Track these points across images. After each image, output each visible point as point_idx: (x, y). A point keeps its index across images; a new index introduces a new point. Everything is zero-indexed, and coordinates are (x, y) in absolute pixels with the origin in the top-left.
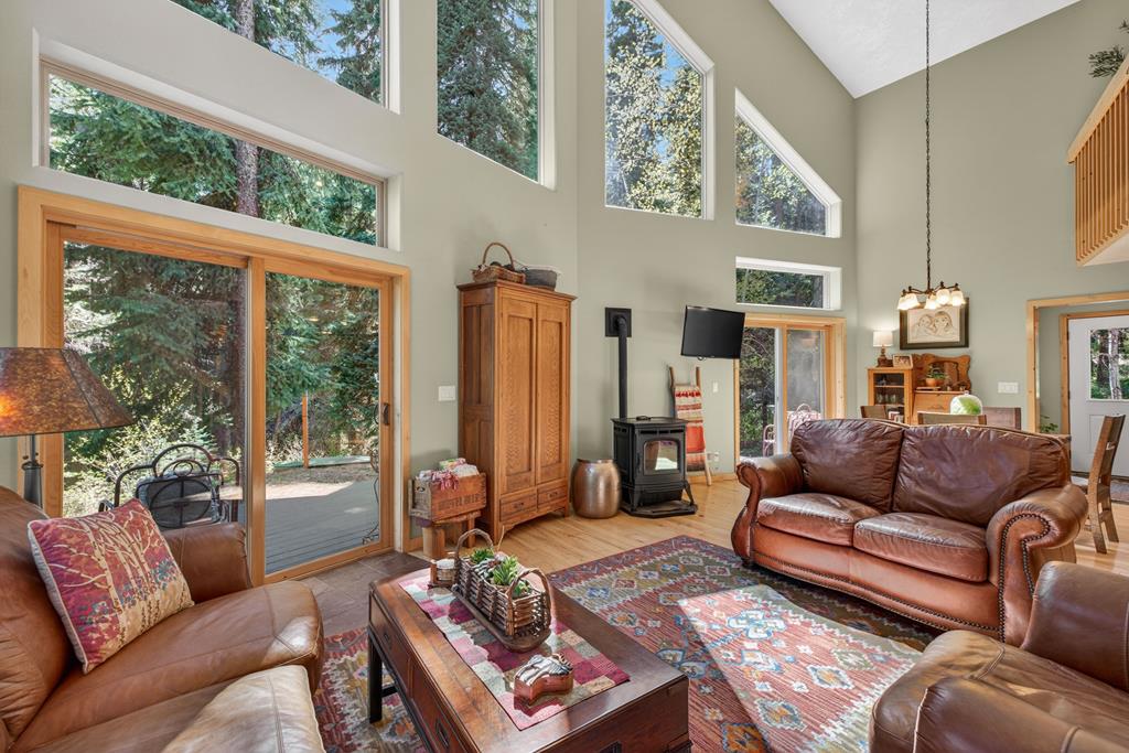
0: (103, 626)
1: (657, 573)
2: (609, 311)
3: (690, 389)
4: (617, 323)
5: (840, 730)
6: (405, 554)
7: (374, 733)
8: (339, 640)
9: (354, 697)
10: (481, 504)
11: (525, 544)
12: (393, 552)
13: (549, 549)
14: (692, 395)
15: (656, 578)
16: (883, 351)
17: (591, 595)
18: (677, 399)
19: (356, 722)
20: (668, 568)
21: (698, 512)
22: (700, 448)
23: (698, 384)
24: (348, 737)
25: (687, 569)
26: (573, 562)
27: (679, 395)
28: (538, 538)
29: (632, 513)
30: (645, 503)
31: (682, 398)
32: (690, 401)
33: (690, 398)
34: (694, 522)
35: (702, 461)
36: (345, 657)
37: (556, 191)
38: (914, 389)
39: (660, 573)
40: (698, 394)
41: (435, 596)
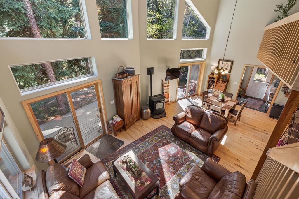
0: (81, 181)
1: (157, 137)
2: (148, 69)
3: (167, 85)
4: (150, 71)
5: (180, 171)
6: (109, 135)
7: (116, 179)
8: (104, 160)
9: (111, 172)
10: (123, 125)
11: (132, 130)
12: (106, 134)
13: (137, 131)
14: (167, 86)
15: (157, 139)
16: (213, 71)
17: (146, 145)
18: (164, 88)
19: (113, 176)
20: (160, 136)
21: (167, 116)
22: (168, 97)
23: (169, 84)
24: (112, 179)
25: (163, 136)
26: (142, 135)
27: (164, 87)
28: (135, 128)
29: (153, 117)
30: (156, 115)
31: (165, 87)
32: (167, 88)
33: (167, 87)
34: (165, 119)
35: (169, 100)
36: (106, 164)
37: (133, 40)
38: (217, 81)
39: (158, 138)
40: (169, 86)
41: (123, 165)
